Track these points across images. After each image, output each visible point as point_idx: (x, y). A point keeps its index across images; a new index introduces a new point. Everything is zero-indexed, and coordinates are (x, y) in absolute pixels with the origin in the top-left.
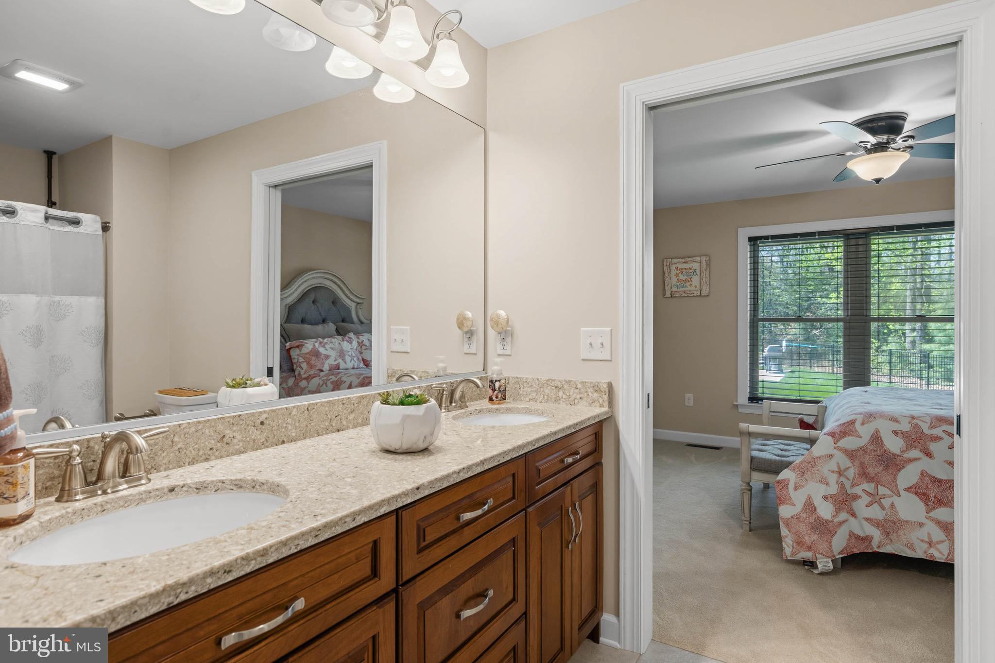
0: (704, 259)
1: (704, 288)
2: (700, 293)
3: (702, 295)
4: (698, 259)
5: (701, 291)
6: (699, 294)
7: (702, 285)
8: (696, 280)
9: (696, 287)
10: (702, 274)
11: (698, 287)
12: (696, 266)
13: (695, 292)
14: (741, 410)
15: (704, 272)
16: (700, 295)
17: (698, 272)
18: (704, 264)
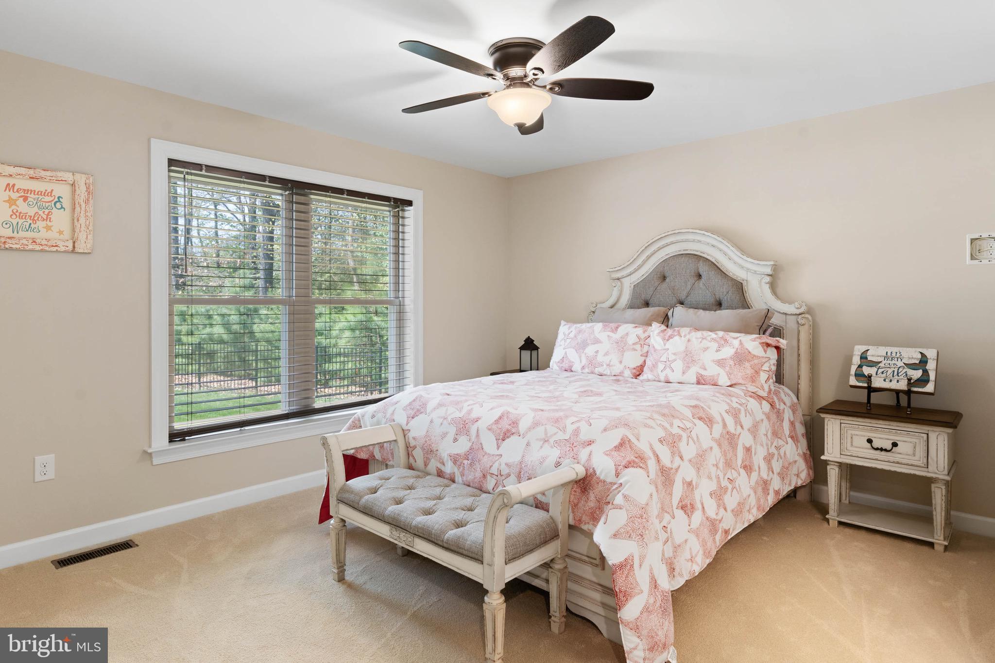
0: (81, 180)
1: (82, 236)
2: (74, 247)
3: (77, 250)
4: (69, 177)
5: (74, 243)
6: (70, 247)
7: (77, 230)
8: (61, 219)
9: (61, 232)
10: (78, 209)
11: (67, 234)
12: (62, 191)
13: (60, 244)
14: (156, 461)
15: (83, 205)
16: (73, 251)
17: (66, 202)
18: (82, 190)
